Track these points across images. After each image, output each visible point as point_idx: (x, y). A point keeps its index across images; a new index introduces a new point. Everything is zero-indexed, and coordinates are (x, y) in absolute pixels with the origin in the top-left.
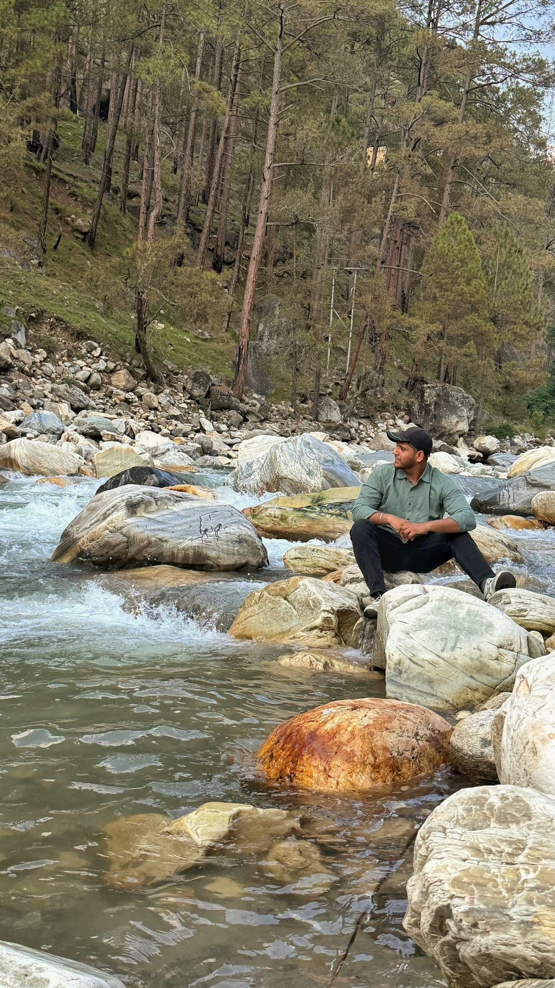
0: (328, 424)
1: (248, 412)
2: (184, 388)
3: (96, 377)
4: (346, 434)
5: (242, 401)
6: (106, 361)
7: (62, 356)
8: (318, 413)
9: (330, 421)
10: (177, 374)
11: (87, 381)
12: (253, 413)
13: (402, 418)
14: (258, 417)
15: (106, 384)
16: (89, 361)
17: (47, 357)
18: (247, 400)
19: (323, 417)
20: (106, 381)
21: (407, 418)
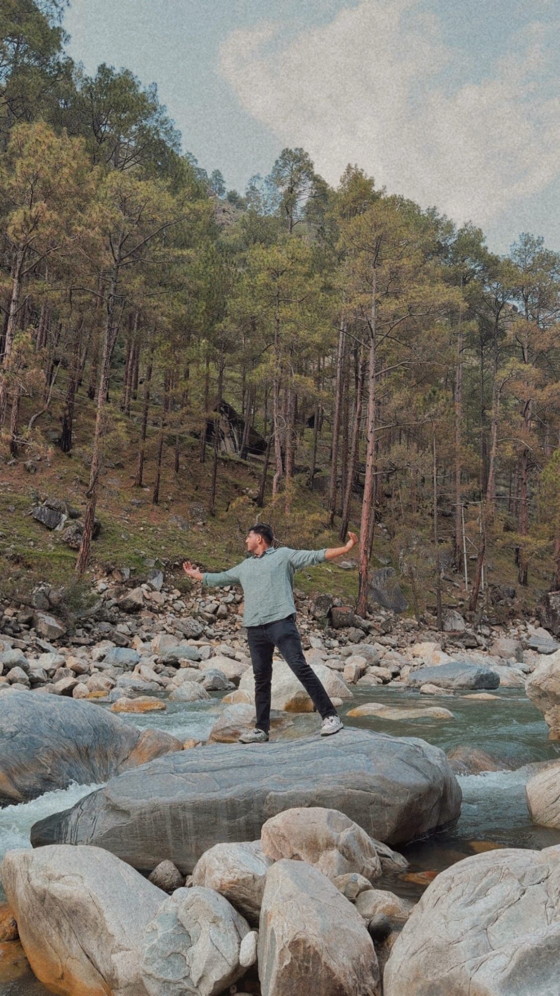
0: (453, 634)
1: (370, 628)
2: (309, 611)
3: (223, 609)
4: (472, 641)
5: (366, 618)
6: (234, 594)
7: (197, 593)
8: (443, 624)
9: (455, 631)
10: (304, 599)
11: (215, 612)
12: (375, 628)
13: (533, 623)
14: (379, 631)
15: (233, 613)
16: (220, 595)
17: (181, 596)
18: (371, 617)
19: (448, 626)
20: (233, 611)
21: (537, 622)
